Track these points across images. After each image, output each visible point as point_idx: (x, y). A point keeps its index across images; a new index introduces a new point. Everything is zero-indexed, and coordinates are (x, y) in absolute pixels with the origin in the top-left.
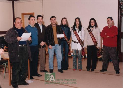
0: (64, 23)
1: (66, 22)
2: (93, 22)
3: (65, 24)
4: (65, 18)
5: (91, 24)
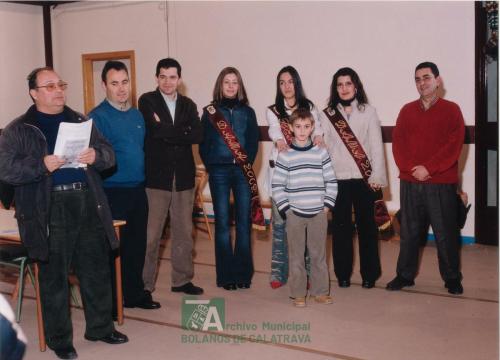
1: (236, 88)
2: (349, 83)
4: (231, 70)
5: (340, 90)
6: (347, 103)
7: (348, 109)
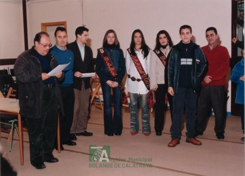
0: (110, 41)
1: (113, 39)
2: (165, 37)
3: (113, 42)
4: (111, 31)
6: (164, 47)
7: (165, 50)
